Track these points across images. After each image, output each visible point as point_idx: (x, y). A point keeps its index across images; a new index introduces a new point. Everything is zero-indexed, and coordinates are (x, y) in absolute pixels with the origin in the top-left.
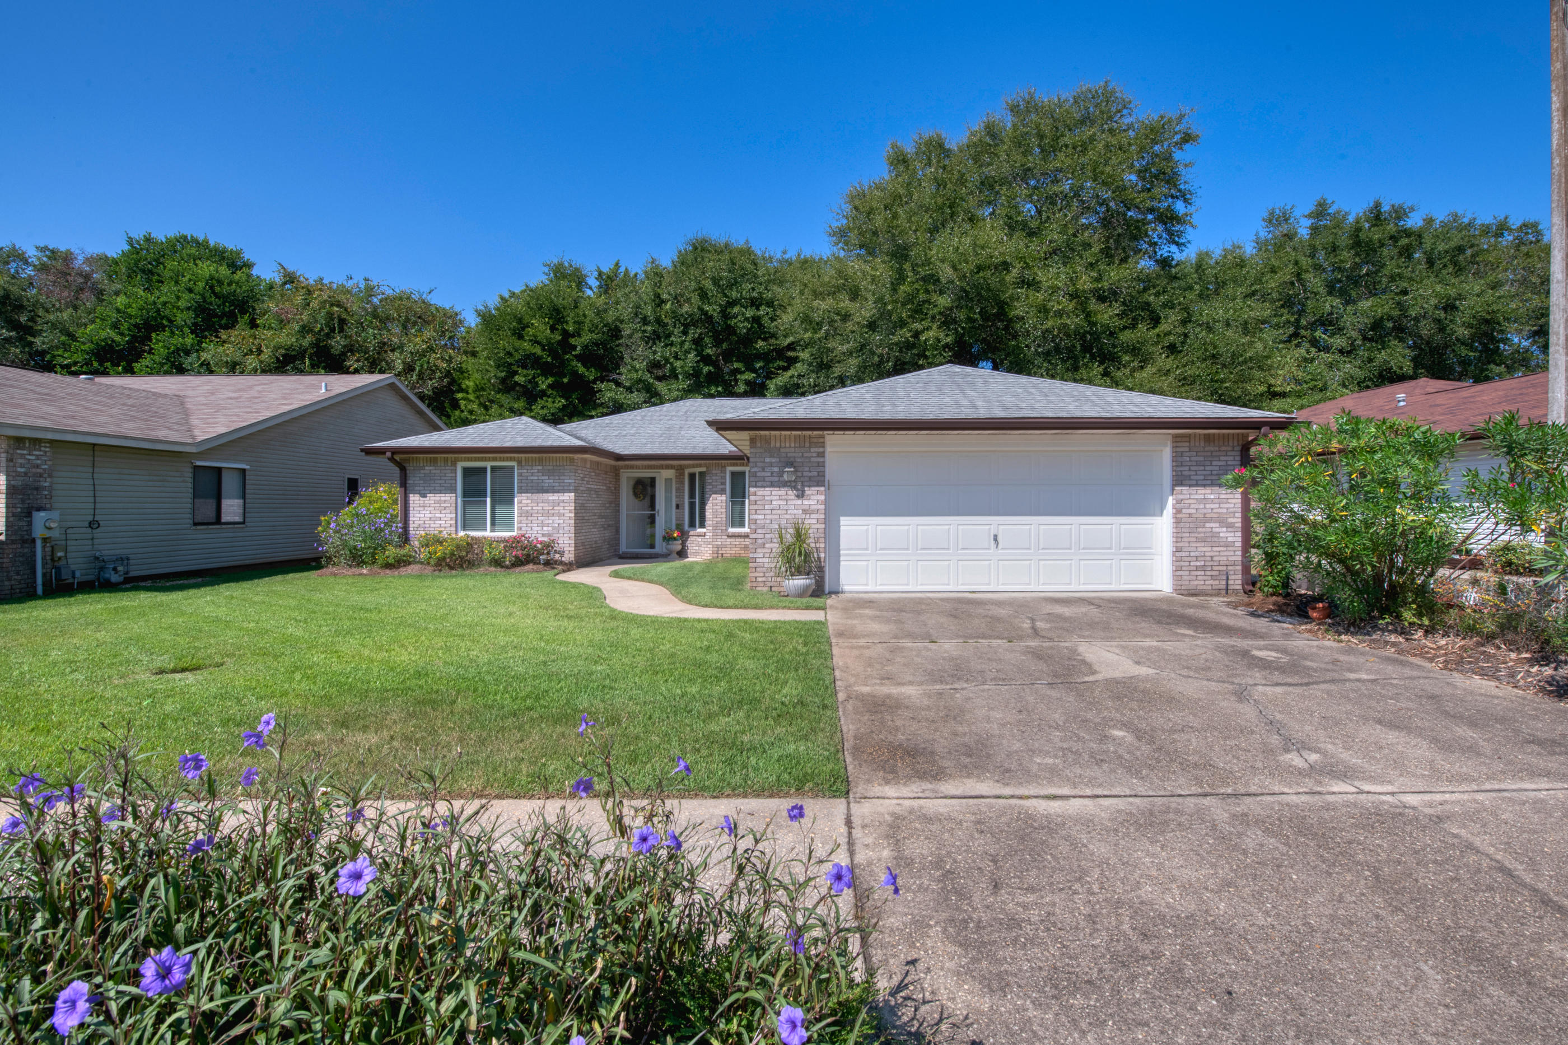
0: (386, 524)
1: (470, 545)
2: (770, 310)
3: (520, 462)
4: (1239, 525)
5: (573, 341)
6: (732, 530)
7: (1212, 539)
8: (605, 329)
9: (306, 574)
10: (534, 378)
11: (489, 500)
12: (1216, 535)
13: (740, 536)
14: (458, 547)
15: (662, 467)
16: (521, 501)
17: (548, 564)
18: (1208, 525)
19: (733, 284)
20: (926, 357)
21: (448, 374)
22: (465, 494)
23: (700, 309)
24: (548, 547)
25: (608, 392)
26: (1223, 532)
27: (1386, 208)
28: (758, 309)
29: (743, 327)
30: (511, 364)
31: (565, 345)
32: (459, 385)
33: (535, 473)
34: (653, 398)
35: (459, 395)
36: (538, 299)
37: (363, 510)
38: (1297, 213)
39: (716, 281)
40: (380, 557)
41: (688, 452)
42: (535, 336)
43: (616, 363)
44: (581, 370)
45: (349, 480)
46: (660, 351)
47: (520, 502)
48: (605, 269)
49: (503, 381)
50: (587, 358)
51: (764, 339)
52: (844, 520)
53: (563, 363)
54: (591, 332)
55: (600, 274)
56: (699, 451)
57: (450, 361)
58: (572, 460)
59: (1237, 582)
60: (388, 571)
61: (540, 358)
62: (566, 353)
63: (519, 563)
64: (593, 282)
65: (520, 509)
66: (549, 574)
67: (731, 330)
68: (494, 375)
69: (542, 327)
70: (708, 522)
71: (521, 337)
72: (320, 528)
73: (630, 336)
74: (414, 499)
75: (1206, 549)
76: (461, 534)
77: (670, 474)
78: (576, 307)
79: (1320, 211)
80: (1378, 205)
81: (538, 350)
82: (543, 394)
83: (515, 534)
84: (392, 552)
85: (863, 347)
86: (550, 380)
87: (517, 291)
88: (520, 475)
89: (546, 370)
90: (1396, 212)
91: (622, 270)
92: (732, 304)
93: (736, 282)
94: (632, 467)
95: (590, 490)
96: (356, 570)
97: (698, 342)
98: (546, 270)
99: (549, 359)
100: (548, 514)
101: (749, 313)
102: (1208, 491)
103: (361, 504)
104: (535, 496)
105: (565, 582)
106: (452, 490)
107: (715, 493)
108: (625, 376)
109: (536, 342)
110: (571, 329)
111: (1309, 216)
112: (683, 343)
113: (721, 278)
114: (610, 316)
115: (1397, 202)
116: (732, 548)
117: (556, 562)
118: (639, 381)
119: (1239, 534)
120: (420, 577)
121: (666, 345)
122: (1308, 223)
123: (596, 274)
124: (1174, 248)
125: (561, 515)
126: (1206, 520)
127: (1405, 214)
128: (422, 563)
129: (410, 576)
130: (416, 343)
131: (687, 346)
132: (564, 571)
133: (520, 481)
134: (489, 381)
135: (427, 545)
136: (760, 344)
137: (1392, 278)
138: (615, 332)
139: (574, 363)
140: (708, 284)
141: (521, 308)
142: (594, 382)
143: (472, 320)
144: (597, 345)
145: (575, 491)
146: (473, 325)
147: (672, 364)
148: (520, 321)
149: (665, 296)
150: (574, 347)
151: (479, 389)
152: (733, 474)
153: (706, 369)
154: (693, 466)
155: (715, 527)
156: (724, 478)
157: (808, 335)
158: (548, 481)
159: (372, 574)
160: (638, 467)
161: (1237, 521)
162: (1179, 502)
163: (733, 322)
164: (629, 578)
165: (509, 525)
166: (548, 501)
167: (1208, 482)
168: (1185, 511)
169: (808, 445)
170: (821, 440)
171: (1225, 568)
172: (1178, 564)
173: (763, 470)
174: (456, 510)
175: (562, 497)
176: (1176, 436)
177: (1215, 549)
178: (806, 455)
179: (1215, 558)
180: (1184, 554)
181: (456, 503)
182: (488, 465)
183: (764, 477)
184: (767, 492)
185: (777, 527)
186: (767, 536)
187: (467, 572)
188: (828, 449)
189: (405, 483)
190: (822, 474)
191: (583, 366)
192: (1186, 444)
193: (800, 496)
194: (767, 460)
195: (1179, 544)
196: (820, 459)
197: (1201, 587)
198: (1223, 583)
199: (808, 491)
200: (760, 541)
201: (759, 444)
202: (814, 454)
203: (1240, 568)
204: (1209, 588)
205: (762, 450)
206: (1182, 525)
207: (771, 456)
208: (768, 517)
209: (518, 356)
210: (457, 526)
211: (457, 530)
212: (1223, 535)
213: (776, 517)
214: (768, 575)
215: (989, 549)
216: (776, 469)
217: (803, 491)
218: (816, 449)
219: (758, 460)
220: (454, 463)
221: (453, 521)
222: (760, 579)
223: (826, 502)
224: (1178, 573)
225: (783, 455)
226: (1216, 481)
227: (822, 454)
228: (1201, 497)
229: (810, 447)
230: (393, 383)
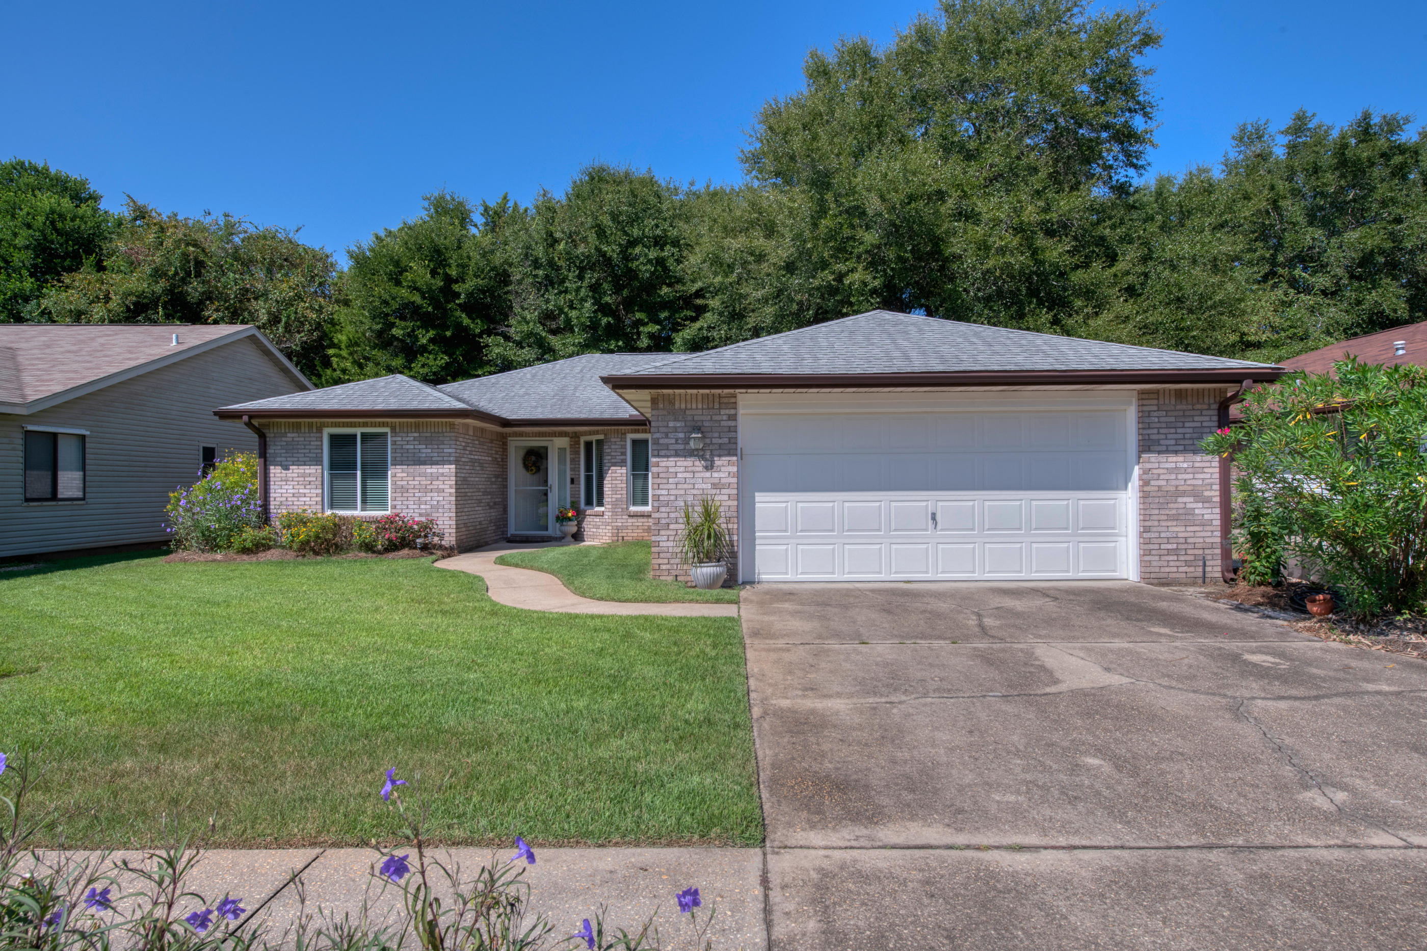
0: (243, 501)
1: (337, 525)
2: (675, 250)
3: (393, 429)
4: (1217, 499)
5: (456, 287)
6: (633, 509)
7: (1185, 517)
8: (492, 274)
9: (153, 560)
10: (413, 331)
11: (359, 473)
12: (1190, 512)
13: (642, 515)
14: (324, 528)
15: (554, 434)
16: (396, 474)
17: (426, 548)
18: (1180, 500)
19: (634, 220)
20: (851, 304)
21: (319, 326)
22: (333, 466)
23: (598, 249)
24: (426, 528)
25: (496, 348)
26: (1199, 509)
27: (1376, 120)
28: (662, 250)
30: (387, 315)
31: (448, 292)
32: (331, 339)
33: (409, 441)
34: (546, 353)
35: (331, 352)
36: (417, 238)
37: (218, 484)
38: (1272, 129)
39: (615, 217)
40: (236, 540)
41: (583, 416)
42: (414, 282)
43: (505, 312)
44: (466, 321)
45: (204, 448)
46: (553, 300)
47: (394, 476)
48: (492, 204)
49: (380, 334)
50: (473, 307)
51: (670, 285)
52: (759, 497)
53: (445, 313)
54: (477, 276)
56: (596, 415)
57: (320, 310)
58: (452, 426)
59: (1215, 569)
60: (245, 557)
61: (419, 307)
62: (448, 302)
63: (392, 547)
64: (478, 218)
65: (394, 483)
66: (426, 560)
68: (369, 327)
69: (421, 271)
70: (607, 499)
71: (398, 283)
72: (169, 507)
73: (520, 282)
74: (275, 471)
75: (1178, 529)
76: (328, 512)
77: (563, 442)
78: (459, 247)
79: (1299, 126)
80: (1366, 116)
81: (417, 298)
82: (424, 350)
83: (388, 513)
84: (250, 534)
85: (780, 292)
86: (431, 334)
87: (394, 229)
88: (394, 443)
89: (427, 321)
90: (1388, 124)
91: (511, 204)
93: (638, 218)
94: (521, 434)
95: (473, 461)
96: (209, 556)
97: (595, 288)
98: (426, 204)
99: (430, 309)
100: (426, 490)
101: (653, 254)
102: (1180, 458)
103: (216, 478)
104: (411, 469)
105: (444, 570)
106: (318, 461)
107: (615, 465)
108: (515, 329)
109: (414, 288)
110: (454, 273)
111: (1286, 132)
112: (578, 290)
113: (621, 213)
114: (498, 259)
115: (1389, 112)
116: (634, 530)
117: (434, 546)
118: (530, 334)
119: (1218, 510)
120: (281, 563)
121: (560, 293)
122: (1284, 140)
123: (481, 209)
124: (1131, 172)
125: (440, 491)
126: (1178, 493)
127: (1399, 126)
128: (283, 547)
129: (269, 563)
130: (282, 289)
131: (583, 292)
132: (444, 557)
133: (394, 451)
134: (364, 334)
135: (289, 527)
136: (665, 290)
137: (1384, 204)
138: (503, 278)
139: (458, 313)
140: (606, 220)
141: (397, 248)
142: (480, 335)
143: (344, 264)
144: (484, 292)
145: (457, 462)
146: (346, 269)
147: (566, 315)
148: (397, 263)
149: (558, 235)
150: (458, 295)
151: (353, 344)
152: (634, 442)
153: (604, 321)
154: (590, 433)
155: (615, 504)
156: (624, 447)
157: (719, 279)
158: (425, 451)
159: (227, 560)
160: (527, 435)
161: (1215, 494)
162: (1146, 472)
163: (634, 265)
164: (517, 566)
165: (382, 503)
166: (425, 475)
167: (1181, 448)
168: (1152, 483)
169: (717, 406)
170: (733, 400)
171: (1201, 552)
172: (1146, 547)
173: (667, 437)
174: (323, 484)
175: (441, 471)
176: (1141, 393)
177: (1189, 529)
178: (715, 418)
179: (1190, 540)
180: (1153, 535)
181: (323, 477)
182: (358, 431)
183: (668, 445)
184: (671, 462)
185: (682, 504)
186: (672, 515)
187: (334, 558)
188: (741, 411)
189: (265, 453)
190: (733, 441)
191: (470, 318)
192: (1155, 402)
193: (710, 467)
194: (671, 424)
195: (1147, 524)
196: (732, 423)
197: (1171, 575)
198: (1200, 569)
199: (718, 462)
200: (663, 521)
201: (661, 406)
202: (725, 418)
203: (1218, 551)
204: (1184, 575)
205: (665, 412)
206: (1150, 500)
207: (675, 420)
208: (672, 492)
209: (395, 305)
210: (323, 505)
211: (323, 509)
212: (1197, 511)
213: (682, 492)
214: (672, 561)
215: (926, 530)
216: (681, 435)
217: (713, 462)
218: (727, 412)
219: (661, 424)
220: (320, 430)
221: (319, 499)
222: (664, 567)
223: (738, 475)
224: (1147, 558)
225: (690, 418)
226: (1189, 447)
227: (733, 418)
228: (1173, 465)
229: (720, 409)
230: (254, 335)
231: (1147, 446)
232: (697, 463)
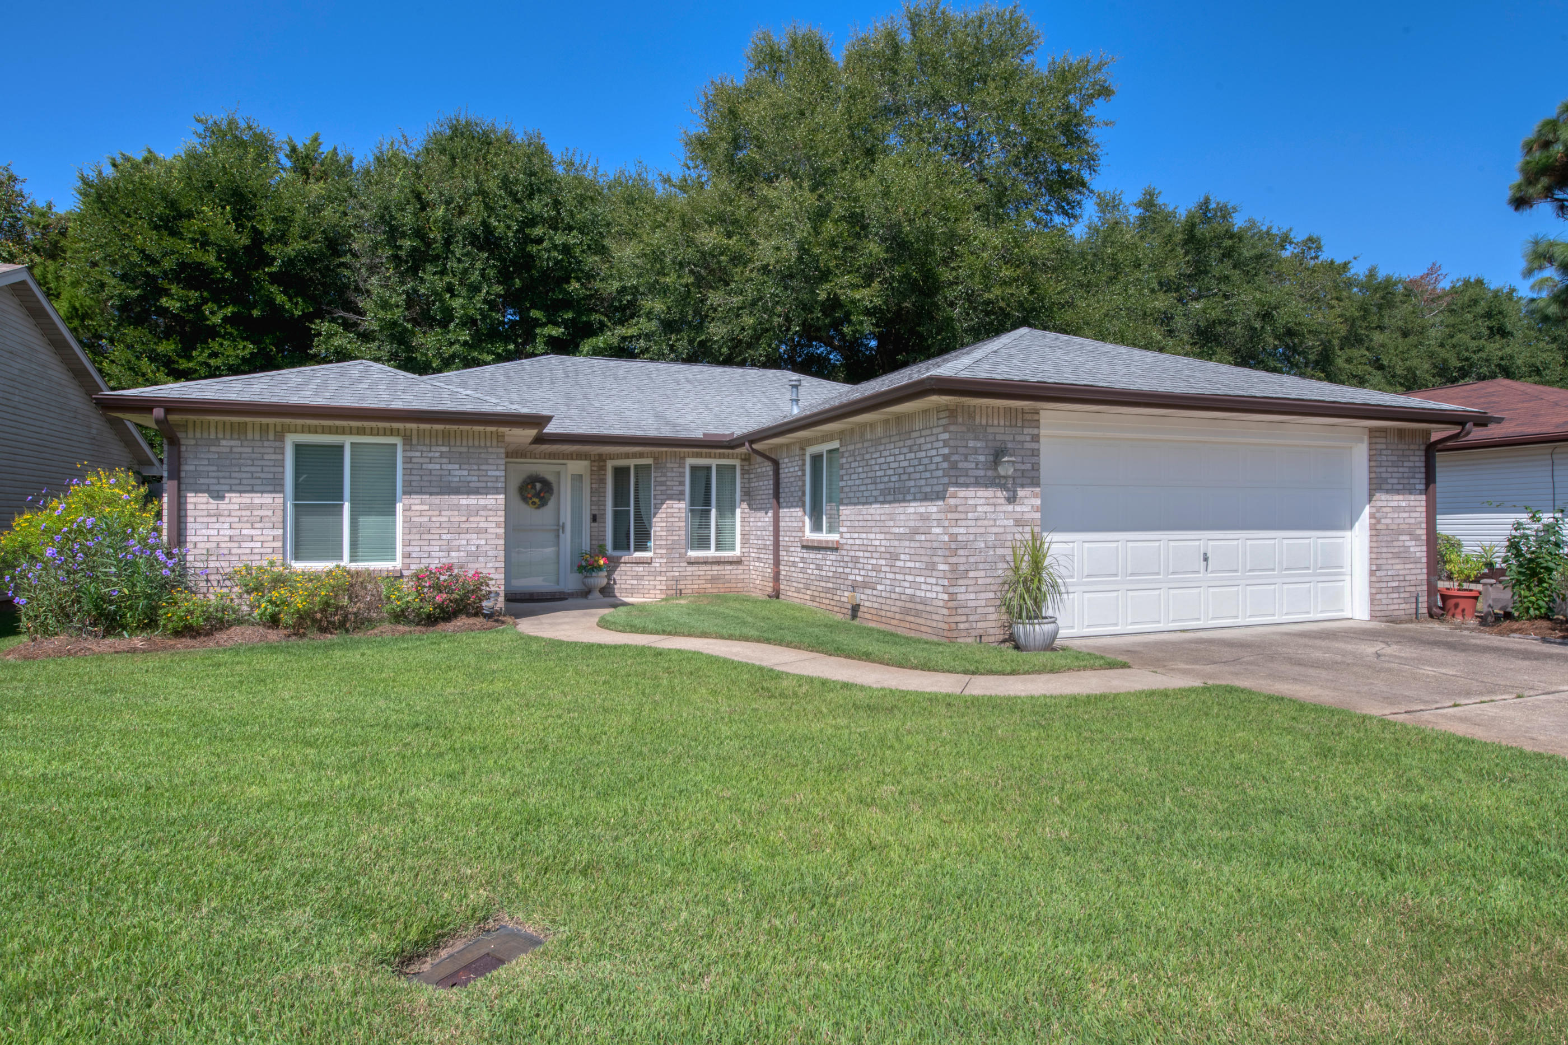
3: (407, 439)
4: (1424, 537)
5: (269, 250)
6: (692, 554)
7: (1403, 555)
8: (324, 237)
10: (198, 304)
11: (347, 506)
12: (1407, 550)
13: (705, 562)
15: (571, 456)
16: (409, 508)
18: (1401, 538)
22: (299, 492)
23: (484, 223)
25: (334, 338)
26: (1413, 547)
28: (566, 235)
29: (545, 256)
31: (256, 255)
33: (434, 458)
36: (204, 172)
39: (506, 183)
42: (204, 234)
43: (350, 293)
44: (280, 299)
47: (407, 510)
48: (297, 144)
49: (134, 304)
50: (289, 279)
51: (581, 280)
52: (1051, 538)
53: (251, 285)
54: (305, 238)
55: (294, 150)
58: (500, 438)
59: (1423, 605)
61: (211, 271)
62: (255, 269)
64: (285, 160)
65: (407, 520)
66: (509, 632)
67: (525, 262)
68: (116, 292)
69: (219, 220)
70: (658, 542)
71: (174, 233)
73: (370, 253)
74: (197, 501)
75: (1399, 567)
76: (296, 567)
77: (579, 467)
79: (1148, 201)
80: (1207, 201)
81: (210, 259)
82: (213, 332)
83: (401, 564)
86: (228, 311)
88: (408, 460)
89: (219, 294)
90: (1220, 210)
91: (325, 150)
92: (532, 221)
99: (228, 275)
100: (459, 531)
102: (1401, 497)
104: (436, 500)
106: (276, 486)
108: (367, 316)
109: (204, 243)
110: (268, 228)
111: (1138, 205)
113: (514, 182)
114: (330, 218)
115: (1222, 199)
116: (693, 581)
118: (388, 324)
119: (1424, 548)
122: (1136, 211)
123: (287, 149)
125: (480, 531)
126: (1401, 532)
127: (1229, 213)
133: (408, 472)
136: (572, 286)
139: (269, 286)
140: (496, 188)
141: (177, 186)
142: (305, 320)
144: (309, 260)
145: (506, 491)
148: (173, 204)
149: (430, 197)
150: (270, 261)
152: (694, 469)
154: (627, 456)
155: (671, 549)
156: (682, 475)
158: (458, 473)
161: (1422, 532)
162: (1375, 510)
163: (533, 249)
165: (387, 550)
166: (458, 508)
167: (1401, 487)
168: (1383, 521)
169: (1020, 424)
170: (1036, 417)
171: (1413, 589)
172: (1377, 585)
173: (966, 460)
174: (284, 522)
175: (482, 502)
176: (1372, 431)
177: (1408, 566)
178: (1018, 438)
179: (1408, 578)
180: (1383, 573)
181: (284, 510)
182: (347, 441)
183: (967, 470)
184: (970, 493)
185: (983, 545)
186: (972, 559)
187: (356, 636)
188: (1043, 432)
189: (179, 471)
190: (1036, 467)
191: (284, 292)
192: (1383, 440)
193: (1012, 500)
194: (971, 444)
195: (1379, 562)
196: (1034, 445)
197: (1396, 613)
198: (1414, 606)
199: (1021, 493)
200: (962, 568)
201: (960, 420)
202: (1028, 438)
203: (1425, 588)
204: (1402, 612)
205: (964, 429)
206: (1380, 538)
207: (976, 439)
208: (971, 530)
209: (167, 264)
210: (284, 554)
211: (284, 559)
212: (1412, 549)
213: (982, 530)
214: (971, 618)
215: (1198, 572)
216: (982, 458)
217: (1015, 492)
218: (1030, 431)
219: (959, 443)
220: (280, 437)
221: (280, 544)
222: (962, 626)
223: (1042, 509)
224: (1378, 596)
225: (991, 437)
226: (1406, 489)
227: (1036, 438)
228: (1395, 504)
229: (1023, 427)
230: (24, 283)
231: (1377, 485)
232: (999, 494)
